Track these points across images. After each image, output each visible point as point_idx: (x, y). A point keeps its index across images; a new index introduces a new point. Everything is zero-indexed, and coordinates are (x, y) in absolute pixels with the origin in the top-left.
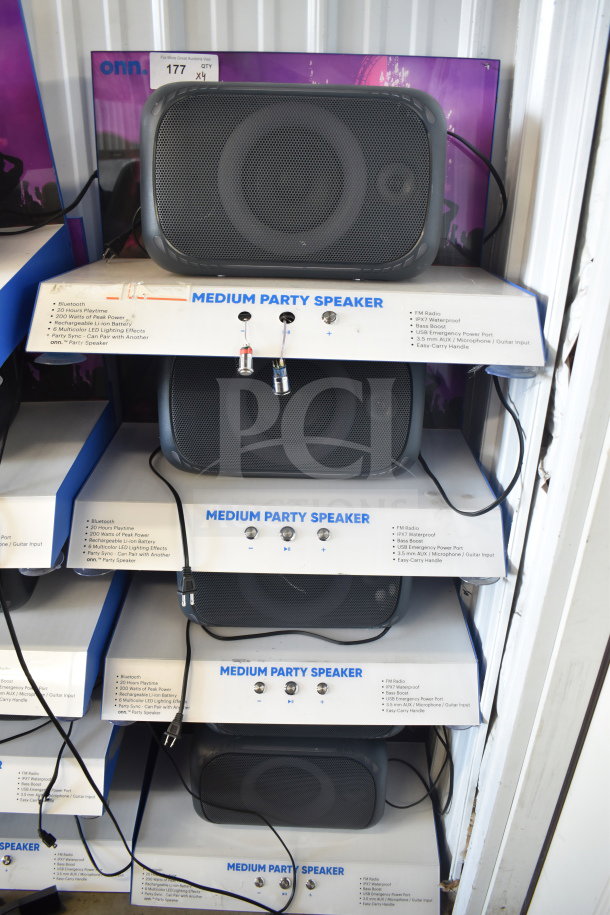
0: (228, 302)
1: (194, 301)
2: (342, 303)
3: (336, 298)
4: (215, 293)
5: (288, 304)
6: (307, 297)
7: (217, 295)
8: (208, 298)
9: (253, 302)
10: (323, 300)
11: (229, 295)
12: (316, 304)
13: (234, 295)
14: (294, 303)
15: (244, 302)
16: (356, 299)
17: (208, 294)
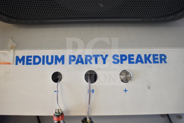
0: (43, 64)
1: (17, 64)
2: (135, 61)
3: (130, 56)
4: (33, 55)
5: (91, 63)
6: (107, 56)
7: (35, 57)
8: (28, 60)
9: (63, 63)
10: (119, 58)
11: (44, 57)
12: (114, 62)
13: (47, 57)
14: (96, 62)
15: (56, 63)
16: (145, 55)
17: (28, 57)
